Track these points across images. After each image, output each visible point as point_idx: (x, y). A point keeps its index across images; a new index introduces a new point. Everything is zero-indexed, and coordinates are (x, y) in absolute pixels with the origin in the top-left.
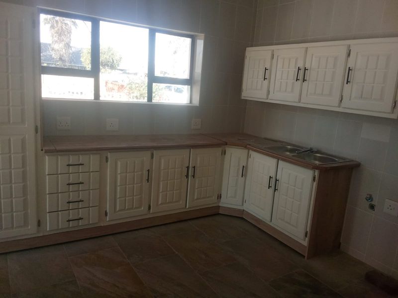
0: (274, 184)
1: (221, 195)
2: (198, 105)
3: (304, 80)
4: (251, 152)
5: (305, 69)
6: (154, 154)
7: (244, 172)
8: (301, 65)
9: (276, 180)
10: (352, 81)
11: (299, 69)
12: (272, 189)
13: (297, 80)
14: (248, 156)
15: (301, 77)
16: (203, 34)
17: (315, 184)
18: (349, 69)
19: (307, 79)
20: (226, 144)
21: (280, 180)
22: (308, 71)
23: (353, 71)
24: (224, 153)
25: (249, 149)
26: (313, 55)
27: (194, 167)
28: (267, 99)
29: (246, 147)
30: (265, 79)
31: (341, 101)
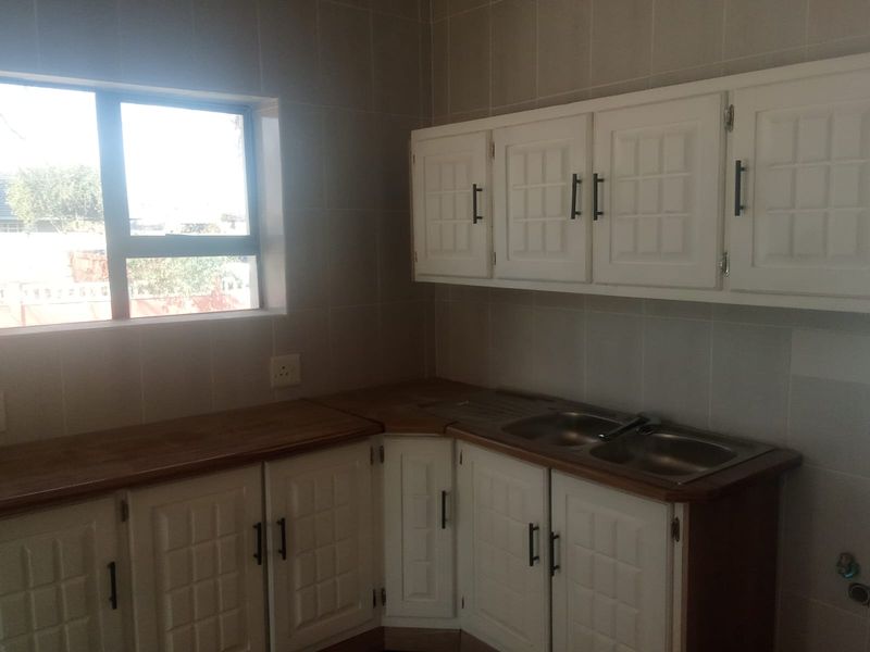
0: (546, 548)
1: (383, 590)
2: (284, 312)
3: (597, 214)
4: (463, 446)
5: (597, 180)
6: (130, 503)
7: (448, 509)
8: (579, 166)
9: (552, 537)
10: (750, 203)
11: (576, 181)
12: (541, 567)
13: (574, 214)
14: (456, 459)
15: (584, 204)
16: (275, 100)
17: (679, 546)
18: (739, 168)
19: (606, 209)
20: (381, 429)
21: (562, 535)
22: (605, 183)
23: (751, 173)
24: (379, 456)
25: (455, 437)
26: (612, 133)
27: (282, 523)
28: (492, 278)
29: (444, 433)
30: (476, 218)
31: (724, 269)
